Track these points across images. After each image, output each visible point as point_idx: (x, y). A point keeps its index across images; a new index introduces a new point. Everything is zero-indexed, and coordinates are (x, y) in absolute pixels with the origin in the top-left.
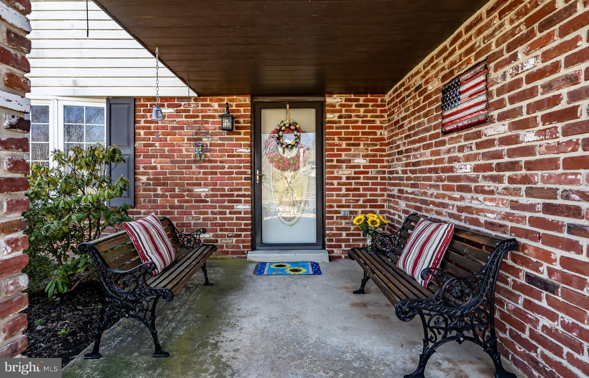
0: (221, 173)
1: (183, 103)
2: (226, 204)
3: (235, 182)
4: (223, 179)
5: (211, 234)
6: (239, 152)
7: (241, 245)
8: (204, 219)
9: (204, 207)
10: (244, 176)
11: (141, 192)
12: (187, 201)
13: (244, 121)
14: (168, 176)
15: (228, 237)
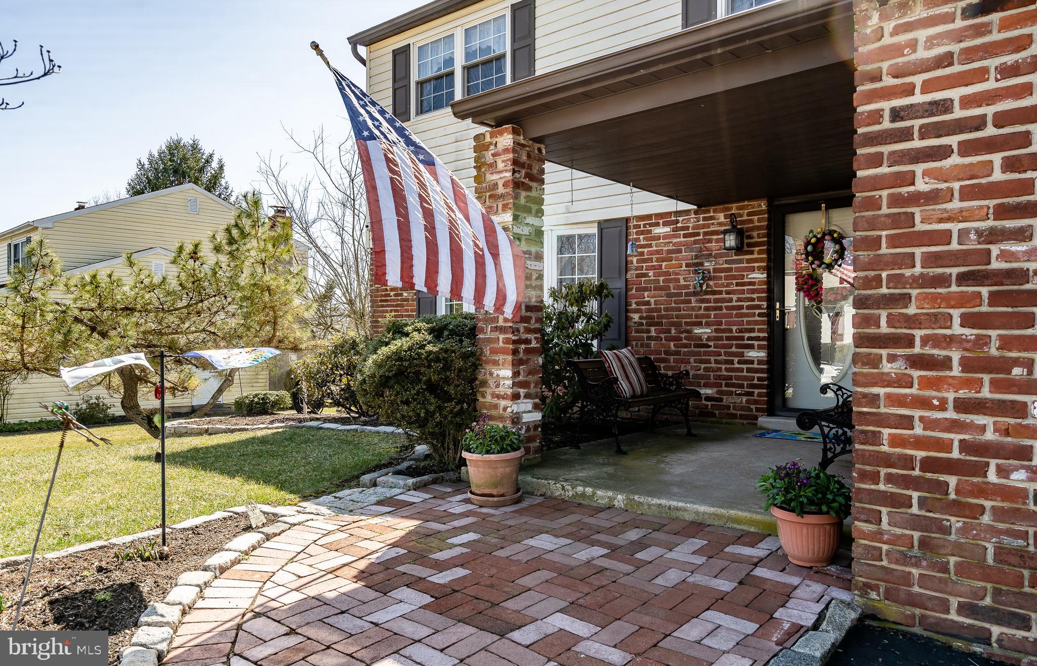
0: (727, 308)
1: (681, 219)
2: (734, 349)
3: (745, 319)
4: (730, 316)
5: (715, 390)
6: (751, 278)
7: (753, 407)
8: (706, 369)
9: (706, 353)
10: (757, 312)
11: (633, 334)
12: (685, 346)
13: (758, 235)
14: (663, 313)
15: (736, 394)
